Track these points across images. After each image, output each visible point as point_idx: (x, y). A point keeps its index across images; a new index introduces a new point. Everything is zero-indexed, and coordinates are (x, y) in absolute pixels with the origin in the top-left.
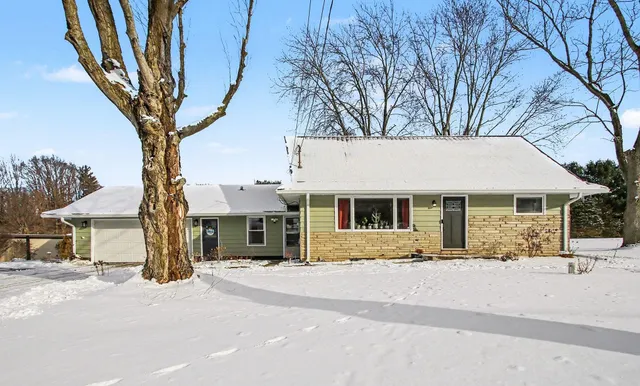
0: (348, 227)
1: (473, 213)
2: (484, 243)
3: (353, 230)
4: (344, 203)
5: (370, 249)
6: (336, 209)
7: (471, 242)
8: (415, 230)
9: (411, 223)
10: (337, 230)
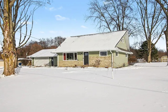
0: (65, 60)
1: (90, 56)
2: (93, 64)
3: (66, 60)
4: (65, 54)
5: (69, 65)
6: (63, 56)
7: (90, 63)
8: (78, 60)
9: (77, 59)
10: (63, 60)
